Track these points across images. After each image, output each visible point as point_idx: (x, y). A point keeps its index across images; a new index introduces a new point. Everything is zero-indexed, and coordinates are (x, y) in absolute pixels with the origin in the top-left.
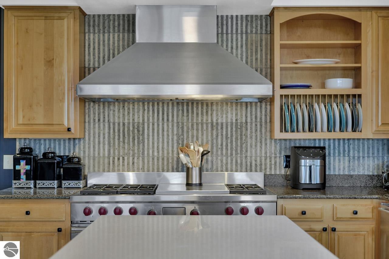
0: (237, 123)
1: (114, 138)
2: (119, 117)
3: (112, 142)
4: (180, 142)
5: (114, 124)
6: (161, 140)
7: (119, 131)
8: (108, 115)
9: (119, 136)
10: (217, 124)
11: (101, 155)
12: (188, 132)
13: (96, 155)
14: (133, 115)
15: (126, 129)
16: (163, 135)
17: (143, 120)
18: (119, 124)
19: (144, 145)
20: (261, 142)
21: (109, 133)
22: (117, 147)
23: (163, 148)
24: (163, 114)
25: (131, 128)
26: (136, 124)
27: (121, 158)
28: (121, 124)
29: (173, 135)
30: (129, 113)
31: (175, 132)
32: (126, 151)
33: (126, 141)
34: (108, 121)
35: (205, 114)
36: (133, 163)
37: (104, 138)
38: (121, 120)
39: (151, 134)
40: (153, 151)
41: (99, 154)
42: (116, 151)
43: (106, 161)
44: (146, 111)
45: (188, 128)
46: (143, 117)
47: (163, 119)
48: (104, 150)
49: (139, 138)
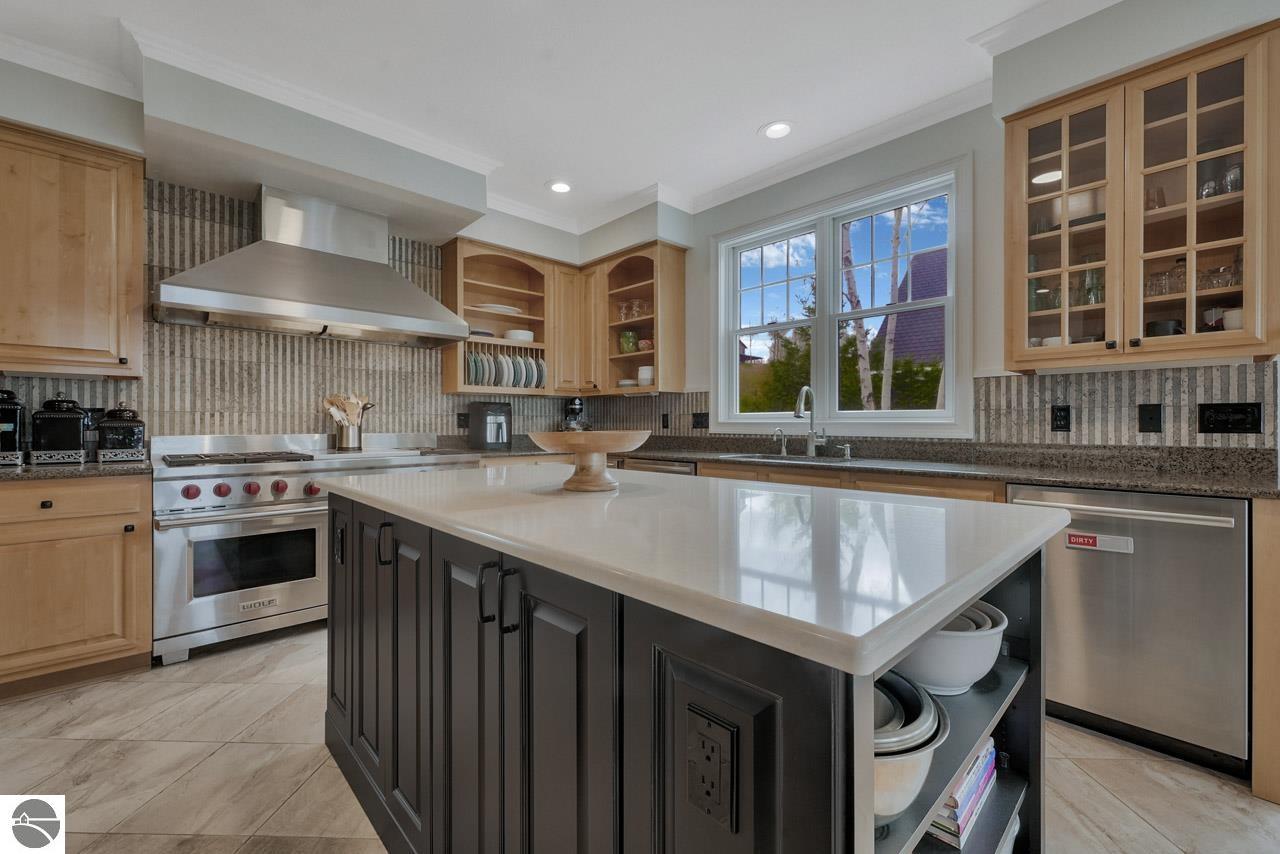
0: (400, 373)
1: (203, 383)
2: (213, 352)
3: (199, 388)
4: (320, 393)
5: (203, 361)
6: (289, 389)
7: (213, 372)
8: (192, 346)
9: (213, 380)
10: (374, 371)
11: (177, 408)
12: (332, 380)
13: (167, 407)
14: (241, 350)
15: (227, 371)
16: (293, 383)
17: (259, 359)
18: (213, 362)
19: (259, 396)
20: (431, 397)
21: (193, 375)
22: (208, 396)
23: (292, 401)
24: (293, 352)
25: (236, 370)
26: (245, 364)
27: (217, 415)
28: (218, 363)
29: (309, 383)
30: (231, 347)
31: (312, 380)
32: (227, 403)
33: (227, 388)
34: (192, 356)
35: (357, 357)
36: (240, 422)
37: (183, 382)
38: (218, 356)
39: (272, 380)
40: (276, 405)
41: (172, 407)
42: (208, 404)
43: (188, 418)
44: (263, 347)
45: (332, 375)
46: (259, 354)
47: (293, 360)
48: (183, 400)
49: (250, 385)
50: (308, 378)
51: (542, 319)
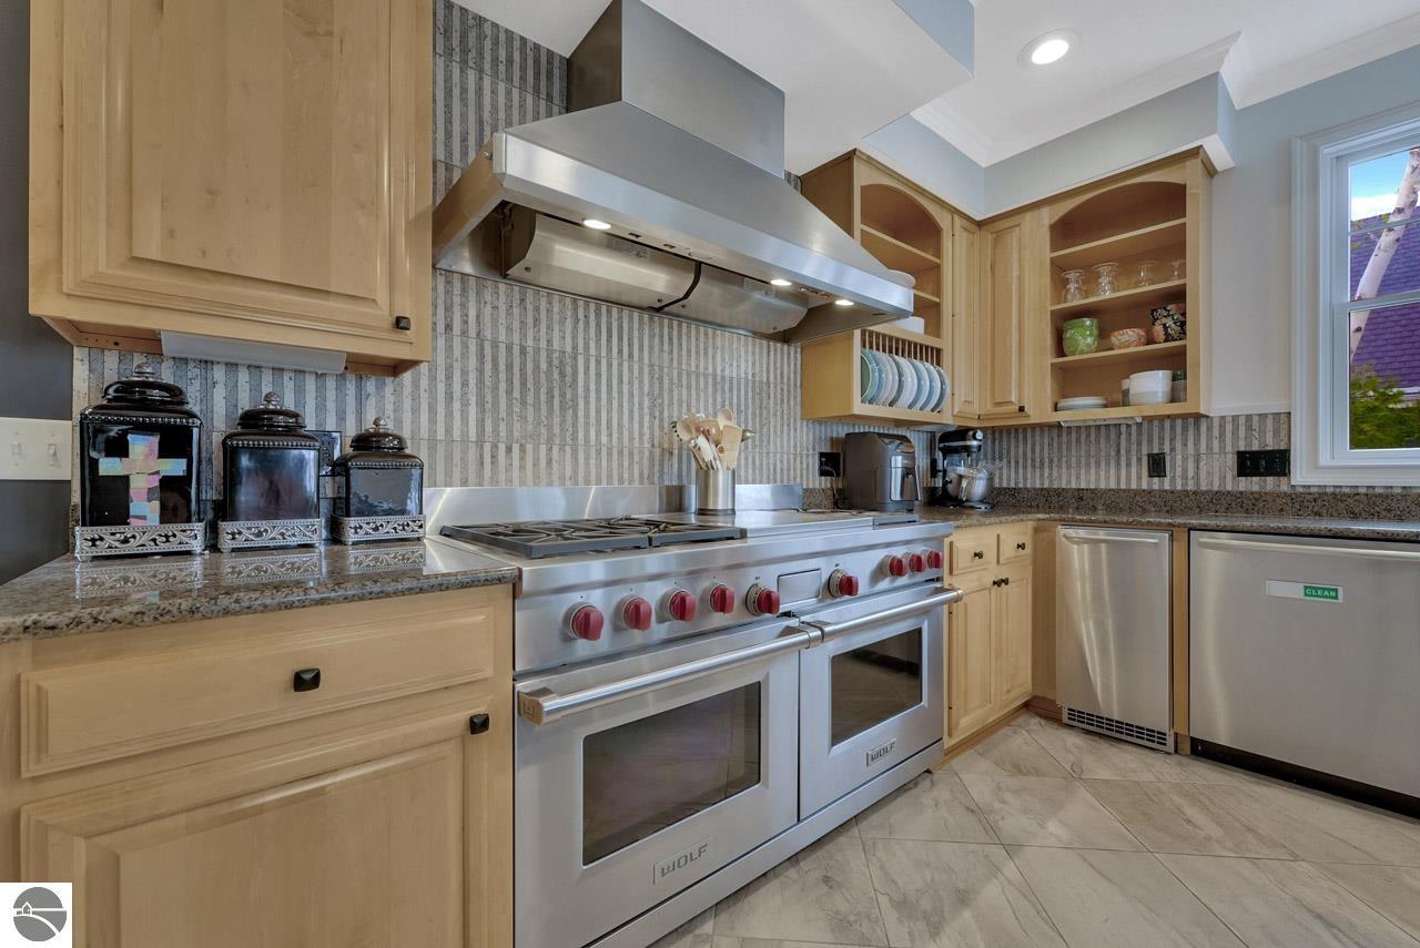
0: (754, 382)
1: (495, 388)
2: (509, 329)
3: (489, 398)
4: (657, 414)
5: (495, 345)
6: (615, 403)
7: (509, 367)
8: (478, 317)
9: (510, 382)
10: (723, 377)
11: (457, 434)
12: (671, 390)
13: (441, 434)
14: (549, 328)
15: (530, 366)
16: (620, 393)
17: (575, 347)
18: (509, 348)
19: (575, 415)
20: (789, 425)
21: (481, 371)
22: (503, 414)
23: (620, 425)
24: (620, 339)
25: (544, 366)
26: (556, 355)
27: (516, 448)
28: (516, 349)
29: (641, 395)
30: (536, 321)
31: (646, 389)
32: (530, 427)
33: (530, 400)
34: (478, 334)
35: (702, 353)
36: (549, 462)
37: (465, 384)
38: (516, 339)
39: (593, 387)
40: (598, 433)
41: (448, 431)
42: (502, 427)
43: (472, 453)
44: (581, 324)
45: (671, 383)
46: (574, 338)
47: (620, 351)
48: (465, 420)
49: (563, 395)
50: (641, 388)
51: (938, 300)
